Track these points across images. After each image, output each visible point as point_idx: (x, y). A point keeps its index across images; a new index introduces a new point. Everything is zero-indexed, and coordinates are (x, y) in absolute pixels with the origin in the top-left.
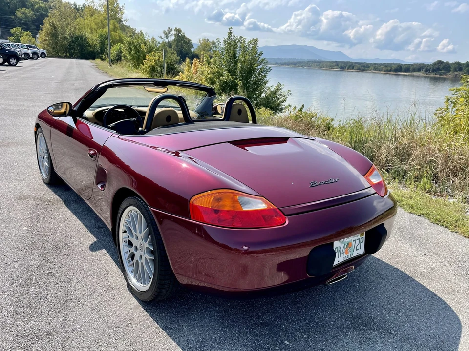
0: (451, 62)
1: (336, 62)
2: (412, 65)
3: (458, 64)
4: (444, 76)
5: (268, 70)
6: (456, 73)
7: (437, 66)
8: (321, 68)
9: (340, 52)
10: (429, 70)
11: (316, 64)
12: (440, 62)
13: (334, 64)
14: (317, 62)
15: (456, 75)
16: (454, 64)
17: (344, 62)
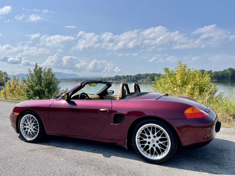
0: (121, 76)
1: (73, 79)
2: (107, 78)
3: (124, 76)
4: (120, 81)
5: (58, 82)
6: (124, 80)
7: (116, 78)
8: (67, 82)
9: (75, 75)
10: (114, 79)
11: (64, 80)
12: (117, 76)
13: (73, 80)
14: (64, 79)
15: (124, 81)
16: (122, 76)
17: (77, 78)
